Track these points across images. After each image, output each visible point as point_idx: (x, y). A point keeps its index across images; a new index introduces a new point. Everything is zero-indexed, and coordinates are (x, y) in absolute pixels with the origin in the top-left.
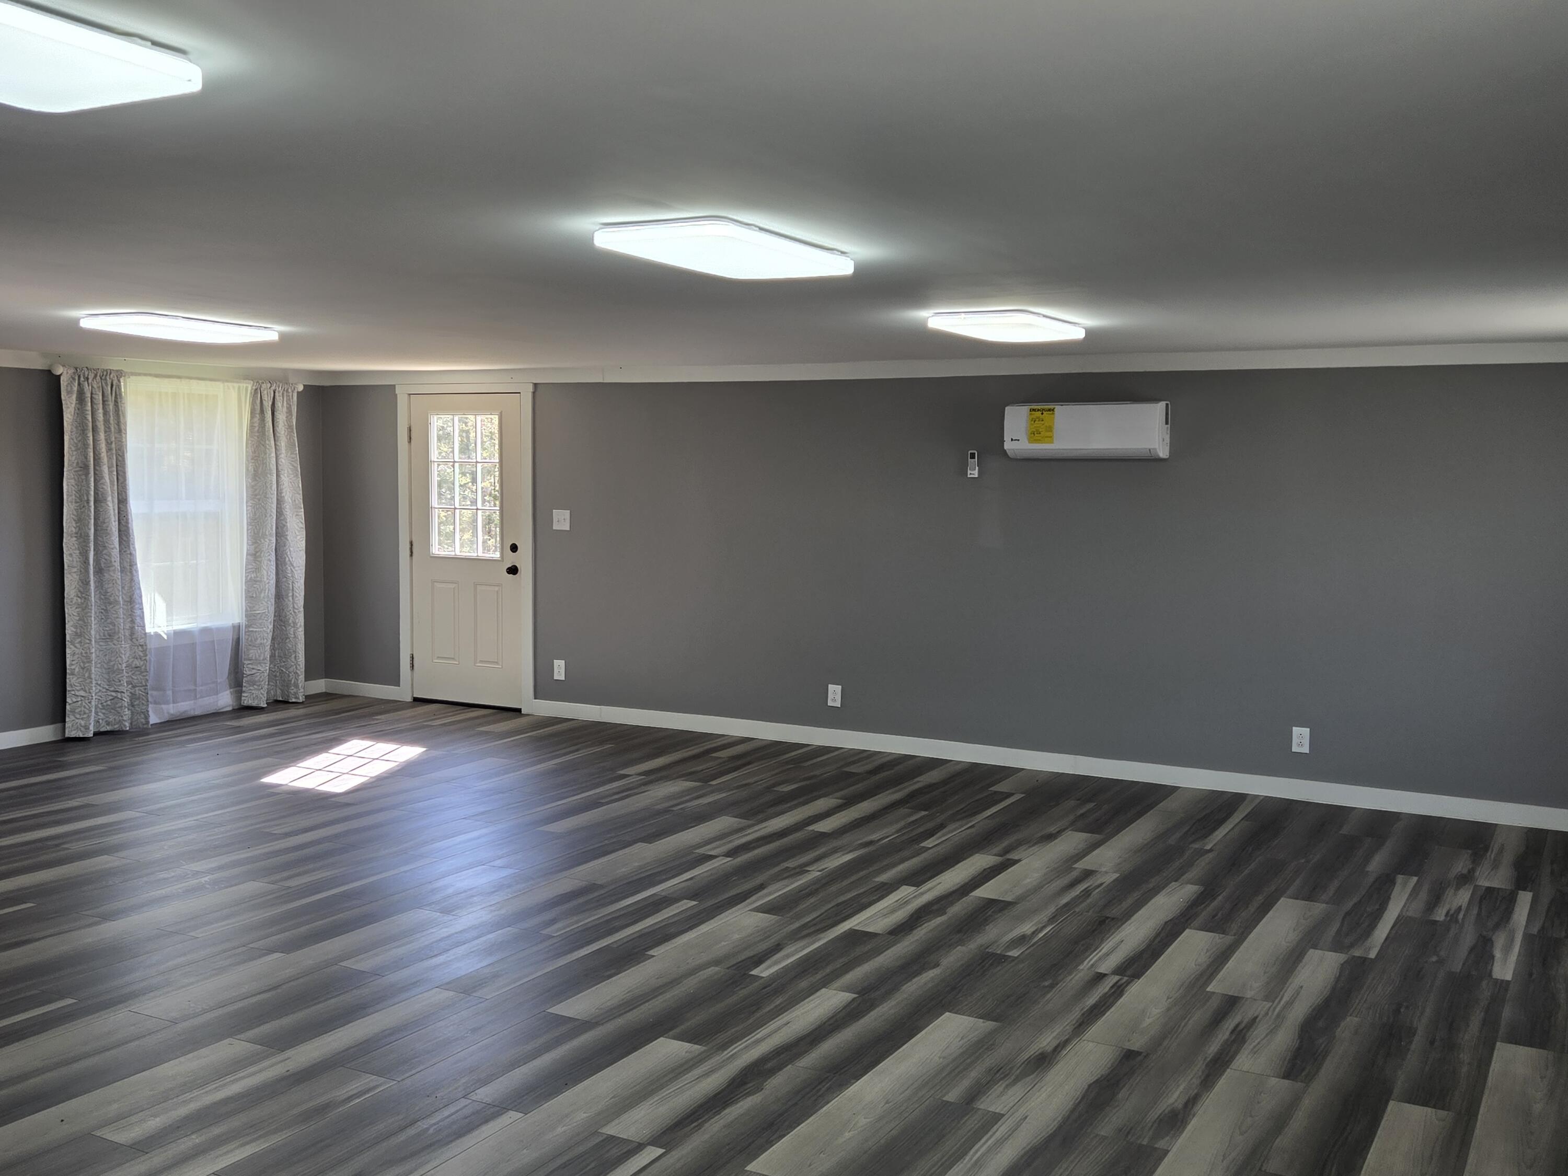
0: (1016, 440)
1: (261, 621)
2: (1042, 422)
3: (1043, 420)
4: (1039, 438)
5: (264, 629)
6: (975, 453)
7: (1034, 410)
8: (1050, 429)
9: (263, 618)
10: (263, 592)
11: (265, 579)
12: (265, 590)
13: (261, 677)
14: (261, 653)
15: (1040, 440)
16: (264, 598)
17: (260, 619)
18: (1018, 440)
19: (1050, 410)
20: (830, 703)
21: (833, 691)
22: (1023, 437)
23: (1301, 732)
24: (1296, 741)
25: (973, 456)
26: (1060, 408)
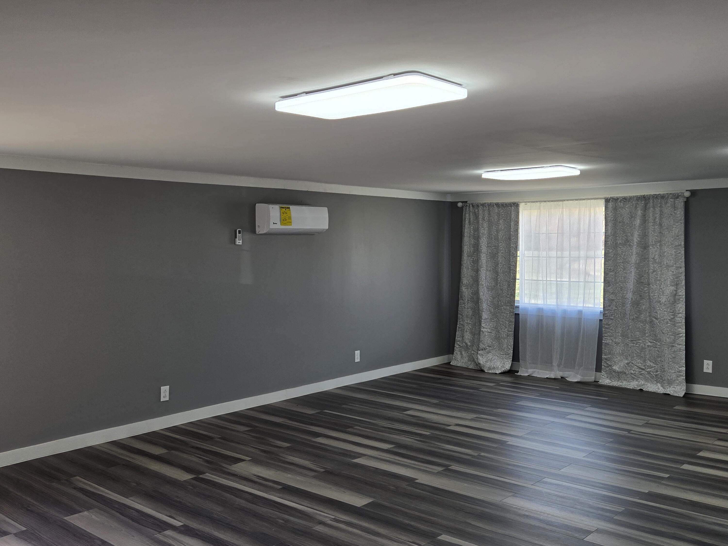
0: (275, 223)
2: (286, 214)
3: (287, 213)
4: (286, 223)
6: (240, 231)
7: (282, 208)
8: (290, 218)
15: (286, 224)
18: (276, 224)
19: (289, 208)
20: (162, 399)
21: (165, 392)
22: (278, 222)
23: (357, 353)
24: (356, 357)
25: (240, 232)
26: (292, 207)
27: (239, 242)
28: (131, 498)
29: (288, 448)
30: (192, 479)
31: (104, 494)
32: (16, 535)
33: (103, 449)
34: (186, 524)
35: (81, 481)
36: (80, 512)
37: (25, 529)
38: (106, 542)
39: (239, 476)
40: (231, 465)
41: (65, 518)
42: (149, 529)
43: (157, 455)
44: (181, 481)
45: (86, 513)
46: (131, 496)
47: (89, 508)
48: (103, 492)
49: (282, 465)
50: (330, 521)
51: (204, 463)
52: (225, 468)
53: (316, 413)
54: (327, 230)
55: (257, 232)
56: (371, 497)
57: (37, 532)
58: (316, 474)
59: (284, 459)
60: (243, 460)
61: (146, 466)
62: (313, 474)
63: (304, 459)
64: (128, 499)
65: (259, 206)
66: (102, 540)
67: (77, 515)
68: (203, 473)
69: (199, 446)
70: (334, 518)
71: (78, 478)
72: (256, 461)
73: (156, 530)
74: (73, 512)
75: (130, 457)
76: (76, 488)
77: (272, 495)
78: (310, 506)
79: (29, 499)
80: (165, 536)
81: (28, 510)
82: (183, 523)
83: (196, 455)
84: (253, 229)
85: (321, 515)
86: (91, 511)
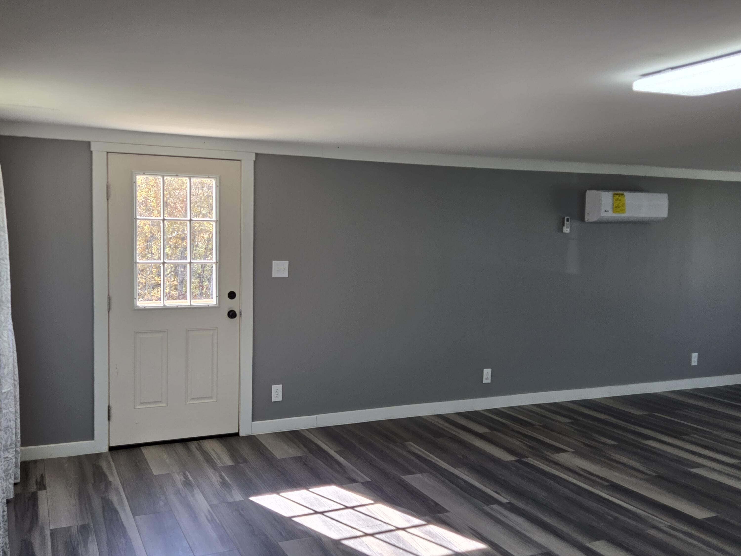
0: (606, 211)
1: (7, 401)
2: (620, 201)
4: (619, 210)
5: (10, 409)
6: (568, 218)
7: (615, 194)
8: (624, 205)
9: (8, 397)
10: (6, 367)
11: (7, 353)
12: (8, 365)
13: (9, 465)
14: (8, 437)
15: (619, 212)
16: (8, 374)
17: (6, 398)
18: (608, 211)
19: (623, 195)
20: (485, 381)
21: (487, 373)
22: (610, 208)
23: (695, 356)
24: (693, 360)
25: (568, 220)
26: (627, 194)
27: (566, 230)
28: (459, 469)
29: (614, 446)
30: (514, 461)
31: (435, 462)
32: (363, 484)
33: (430, 420)
34: (511, 502)
35: (413, 447)
36: (414, 473)
37: (369, 480)
38: (439, 504)
39: (563, 466)
40: (553, 454)
41: (403, 477)
42: (476, 500)
43: (481, 433)
44: (504, 461)
45: (419, 475)
46: (459, 467)
47: (422, 471)
48: (433, 459)
49: (608, 462)
50: (665, 527)
51: (525, 447)
52: (547, 455)
53: (644, 415)
54: (666, 219)
55: (587, 220)
56: (713, 511)
57: (379, 484)
58: (646, 477)
59: (610, 456)
60: (565, 451)
61: (471, 442)
62: (642, 476)
63: (632, 460)
64: (456, 469)
65: (589, 193)
66: (435, 502)
67: (412, 476)
68: (526, 457)
69: (521, 431)
70: (670, 525)
71: (410, 443)
72: (578, 453)
73: (484, 503)
74: (409, 472)
75: (455, 431)
76: (410, 452)
77: (599, 490)
78: (641, 508)
79: (371, 455)
80: (492, 509)
81: (371, 464)
82: (509, 500)
83: (518, 439)
84: (581, 217)
85: (654, 520)
86: (423, 474)
